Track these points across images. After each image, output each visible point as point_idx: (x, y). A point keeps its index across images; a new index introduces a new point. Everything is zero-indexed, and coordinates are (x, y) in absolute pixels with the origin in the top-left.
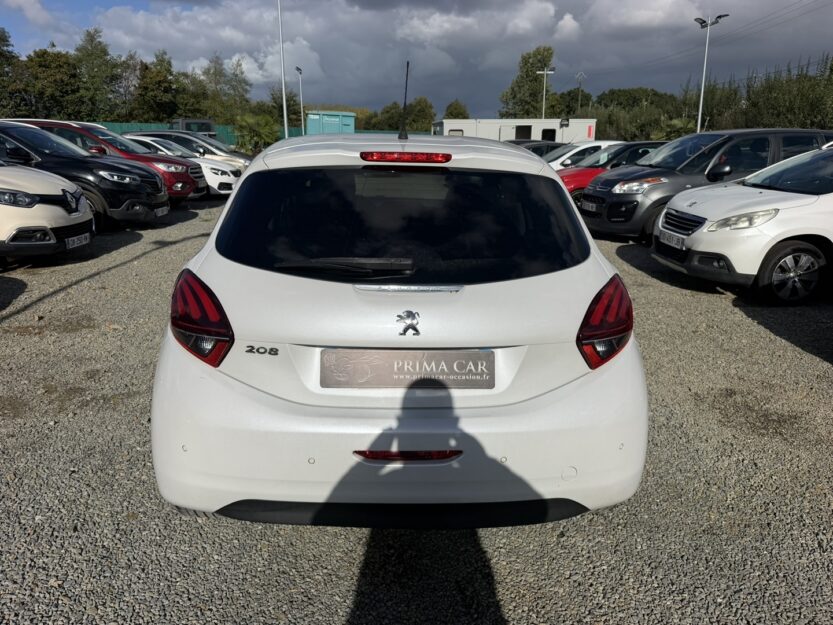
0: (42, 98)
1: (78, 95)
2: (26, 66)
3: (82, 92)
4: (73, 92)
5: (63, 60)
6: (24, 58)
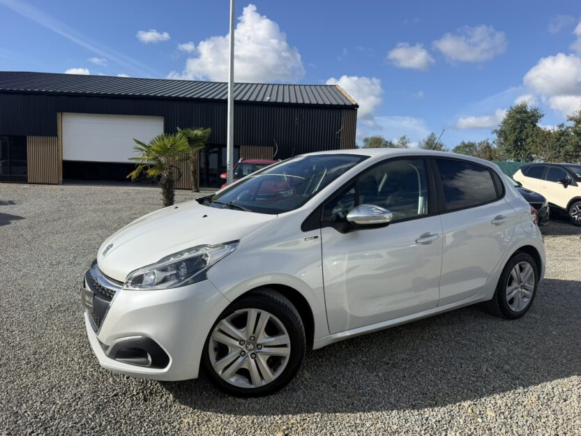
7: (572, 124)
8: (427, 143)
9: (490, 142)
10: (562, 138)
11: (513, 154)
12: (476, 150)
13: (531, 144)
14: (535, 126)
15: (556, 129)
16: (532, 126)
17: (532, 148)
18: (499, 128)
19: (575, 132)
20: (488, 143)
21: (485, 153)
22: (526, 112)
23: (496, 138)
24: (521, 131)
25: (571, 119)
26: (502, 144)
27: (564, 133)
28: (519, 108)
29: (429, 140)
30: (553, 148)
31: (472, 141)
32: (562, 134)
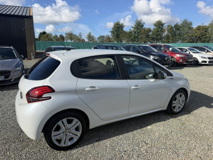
0: (196, 37)
1: (206, 36)
2: (195, 30)
3: (207, 35)
4: (205, 35)
5: (204, 27)
6: (194, 28)
7: (133, 29)
8: (88, 36)
9: (109, 36)
10: (130, 34)
11: (116, 40)
12: (105, 38)
13: (121, 36)
14: (122, 29)
15: (129, 31)
16: (121, 29)
17: (122, 37)
18: (111, 30)
19: (134, 32)
20: (108, 36)
21: (108, 40)
22: (119, 25)
23: (111, 34)
24: (118, 31)
25: (133, 28)
26: (113, 36)
27: (131, 32)
28: (117, 23)
29: (89, 34)
30: (128, 37)
31: (103, 35)
32: (130, 32)
